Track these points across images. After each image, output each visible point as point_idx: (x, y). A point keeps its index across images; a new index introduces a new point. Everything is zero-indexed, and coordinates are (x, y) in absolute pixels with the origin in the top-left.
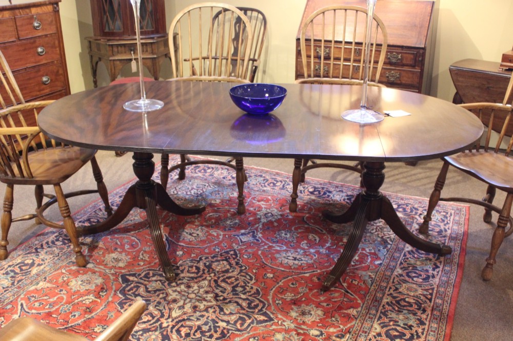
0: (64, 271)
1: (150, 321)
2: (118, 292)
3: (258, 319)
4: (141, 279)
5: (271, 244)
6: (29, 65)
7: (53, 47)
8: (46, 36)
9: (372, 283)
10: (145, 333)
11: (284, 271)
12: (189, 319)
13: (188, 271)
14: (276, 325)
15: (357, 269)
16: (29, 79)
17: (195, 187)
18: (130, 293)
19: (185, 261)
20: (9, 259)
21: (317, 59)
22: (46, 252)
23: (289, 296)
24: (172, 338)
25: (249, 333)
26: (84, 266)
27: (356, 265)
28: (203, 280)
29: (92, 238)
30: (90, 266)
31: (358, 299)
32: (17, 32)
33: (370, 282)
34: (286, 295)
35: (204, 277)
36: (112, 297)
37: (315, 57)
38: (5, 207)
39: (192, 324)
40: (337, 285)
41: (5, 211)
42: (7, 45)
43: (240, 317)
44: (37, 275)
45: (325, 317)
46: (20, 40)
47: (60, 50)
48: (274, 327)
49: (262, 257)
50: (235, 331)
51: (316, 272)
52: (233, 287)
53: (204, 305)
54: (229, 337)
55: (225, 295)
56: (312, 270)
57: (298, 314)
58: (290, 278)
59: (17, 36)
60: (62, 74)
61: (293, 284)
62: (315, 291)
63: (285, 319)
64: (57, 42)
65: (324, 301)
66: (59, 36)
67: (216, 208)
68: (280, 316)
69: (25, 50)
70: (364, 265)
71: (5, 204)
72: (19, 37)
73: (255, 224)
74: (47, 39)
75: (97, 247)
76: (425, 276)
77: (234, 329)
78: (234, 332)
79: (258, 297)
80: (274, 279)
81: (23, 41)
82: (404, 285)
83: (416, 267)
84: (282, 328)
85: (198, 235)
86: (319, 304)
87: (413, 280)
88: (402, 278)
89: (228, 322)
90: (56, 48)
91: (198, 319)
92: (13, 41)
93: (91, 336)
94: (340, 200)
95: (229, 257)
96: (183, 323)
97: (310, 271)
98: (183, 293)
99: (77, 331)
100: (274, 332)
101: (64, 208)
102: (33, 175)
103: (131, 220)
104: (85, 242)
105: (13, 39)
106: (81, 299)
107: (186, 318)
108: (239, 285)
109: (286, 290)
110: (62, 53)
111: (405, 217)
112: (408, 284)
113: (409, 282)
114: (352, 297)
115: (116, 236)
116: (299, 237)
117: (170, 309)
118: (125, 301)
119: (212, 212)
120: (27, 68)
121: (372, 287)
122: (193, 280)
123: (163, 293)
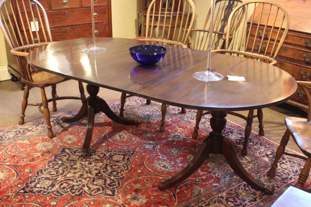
0: (40, 138)
1: (54, 174)
2: (54, 155)
3: (107, 193)
4: (71, 152)
5: (159, 154)
6: (86, 22)
7: (104, 13)
8: (100, 6)
9: (196, 196)
10: (45, 180)
11: (150, 171)
12: (73, 180)
13: (98, 156)
14: (112, 199)
15: (196, 184)
16: (85, 30)
17: (151, 110)
18: (59, 158)
19: (102, 150)
20: (24, 125)
21: (259, 39)
22: (42, 126)
23: (138, 186)
24: (55, 186)
25: (94, 198)
26: (51, 138)
27: (198, 181)
28: (101, 162)
29: (69, 125)
30: (54, 139)
31: (177, 202)
32: (81, 3)
33: (196, 194)
34: (136, 185)
35: (103, 161)
36: (49, 157)
37: (257, 37)
38: (24, 96)
39: (72, 183)
40: (173, 189)
41: (24, 98)
42: (73, 9)
43: (99, 188)
44: (27, 136)
45: (145, 205)
46: (82, 7)
47: (109, 16)
48: (111, 200)
49: (145, 160)
50: (89, 194)
51: (168, 178)
52: (112, 171)
53: (88, 176)
54: (82, 196)
55: (104, 174)
56: (167, 176)
57: (131, 198)
58: (149, 176)
59: (81, 5)
60: (108, 30)
61: (147, 180)
62: (156, 188)
63: (121, 198)
64: (107, 11)
65: (154, 196)
66: (109, 7)
67: (149, 125)
68: (120, 195)
69: (85, 13)
70: (204, 183)
71: (24, 95)
72: (81, 6)
73: (163, 140)
74: (100, 8)
75: (68, 130)
76: (239, 203)
77: (89, 193)
78: (87, 195)
79: (120, 181)
80: (139, 174)
81: (84, 8)
82: (217, 204)
83: (239, 196)
84: (114, 202)
85: (124, 137)
86: (150, 196)
87: (227, 203)
88: (221, 199)
89: (89, 188)
90: (106, 14)
91: (77, 182)
92: (77, 8)
93: (21, 172)
94: (233, 140)
95: (127, 155)
96: (68, 181)
97: (165, 176)
98: (84, 166)
99: (17, 168)
100: (108, 202)
101: (44, 102)
102: (33, 81)
103: (98, 121)
104: (64, 126)
105: (78, 6)
106: (34, 154)
107: (72, 179)
108: (117, 171)
109: (139, 182)
110: (110, 18)
111: (269, 162)
112: (221, 204)
113: (222, 203)
114: (174, 199)
115: (82, 127)
116: (181, 154)
117: (69, 172)
118: (53, 161)
119: (145, 127)
120: (85, 24)
121: (194, 198)
122: (96, 161)
123: (74, 163)
